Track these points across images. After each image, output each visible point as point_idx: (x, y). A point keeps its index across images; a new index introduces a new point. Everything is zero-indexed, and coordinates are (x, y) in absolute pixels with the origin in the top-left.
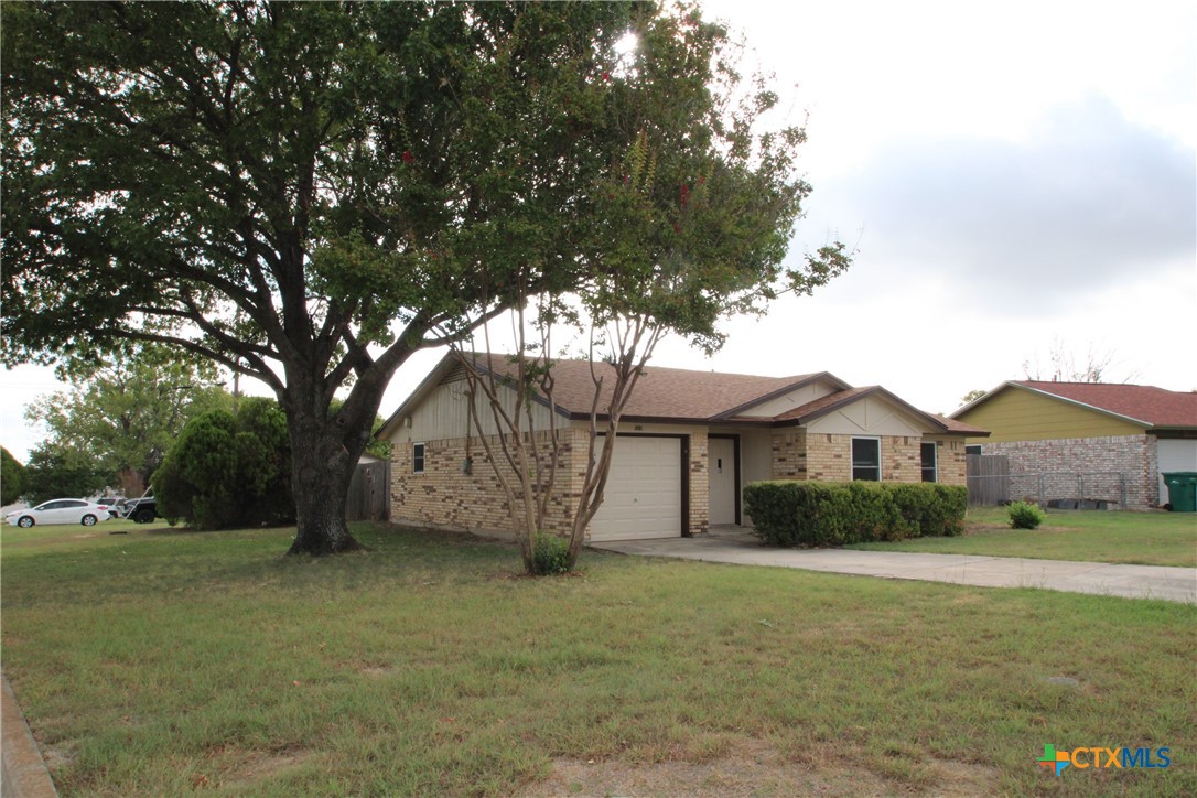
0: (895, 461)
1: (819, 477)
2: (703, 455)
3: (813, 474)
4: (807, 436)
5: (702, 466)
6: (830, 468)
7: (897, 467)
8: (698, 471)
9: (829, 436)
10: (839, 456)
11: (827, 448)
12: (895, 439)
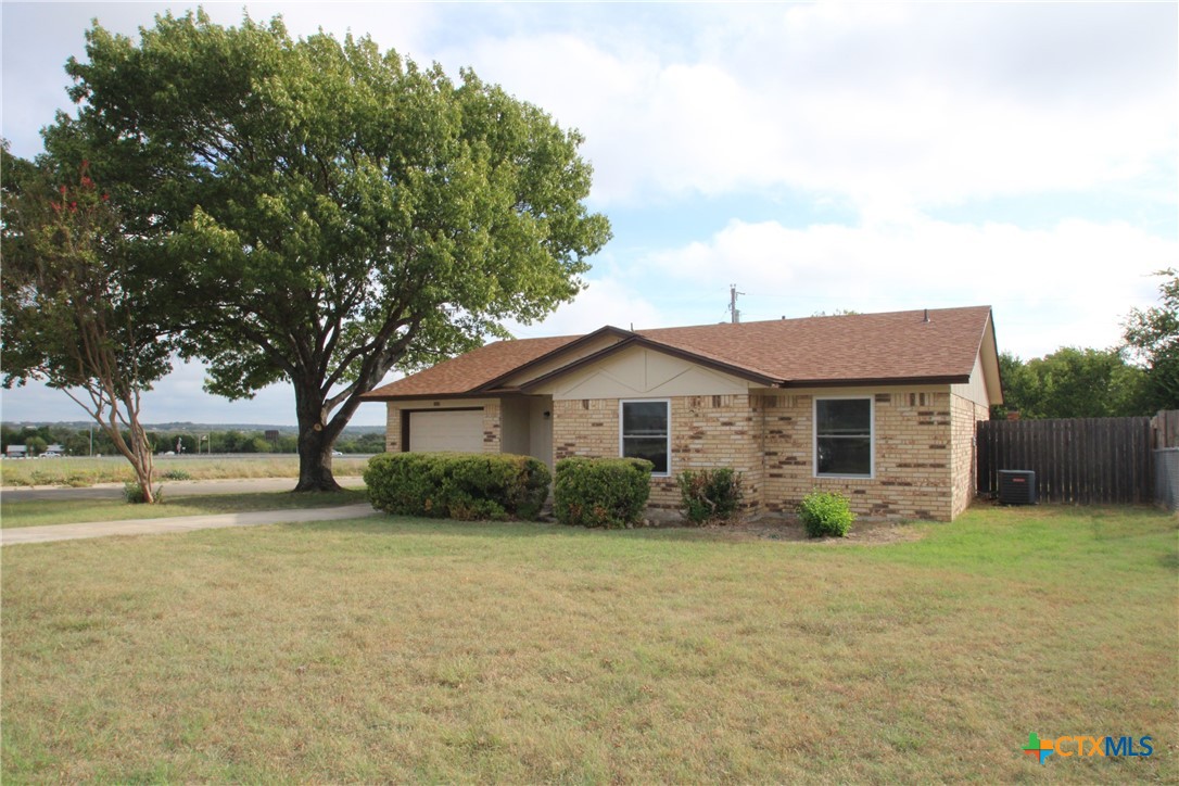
0: (692, 428)
1: (570, 449)
2: (496, 426)
3: (562, 445)
4: (555, 404)
5: (494, 437)
6: (585, 437)
7: (699, 435)
8: (491, 441)
9: (585, 403)
10: (601, 425)
11: (581, 416)
12: (696, 401)
